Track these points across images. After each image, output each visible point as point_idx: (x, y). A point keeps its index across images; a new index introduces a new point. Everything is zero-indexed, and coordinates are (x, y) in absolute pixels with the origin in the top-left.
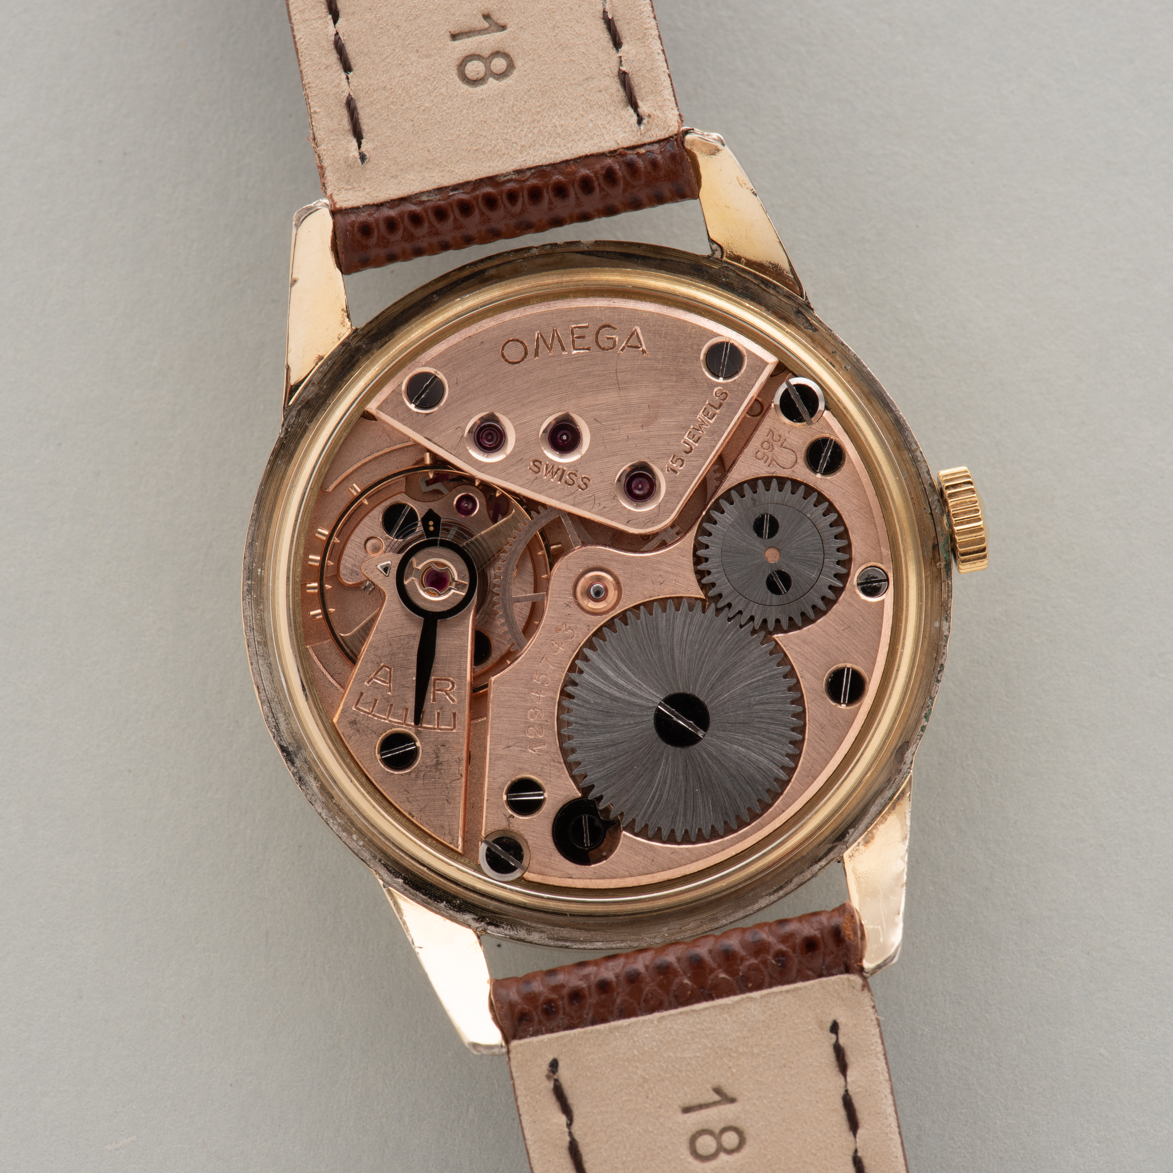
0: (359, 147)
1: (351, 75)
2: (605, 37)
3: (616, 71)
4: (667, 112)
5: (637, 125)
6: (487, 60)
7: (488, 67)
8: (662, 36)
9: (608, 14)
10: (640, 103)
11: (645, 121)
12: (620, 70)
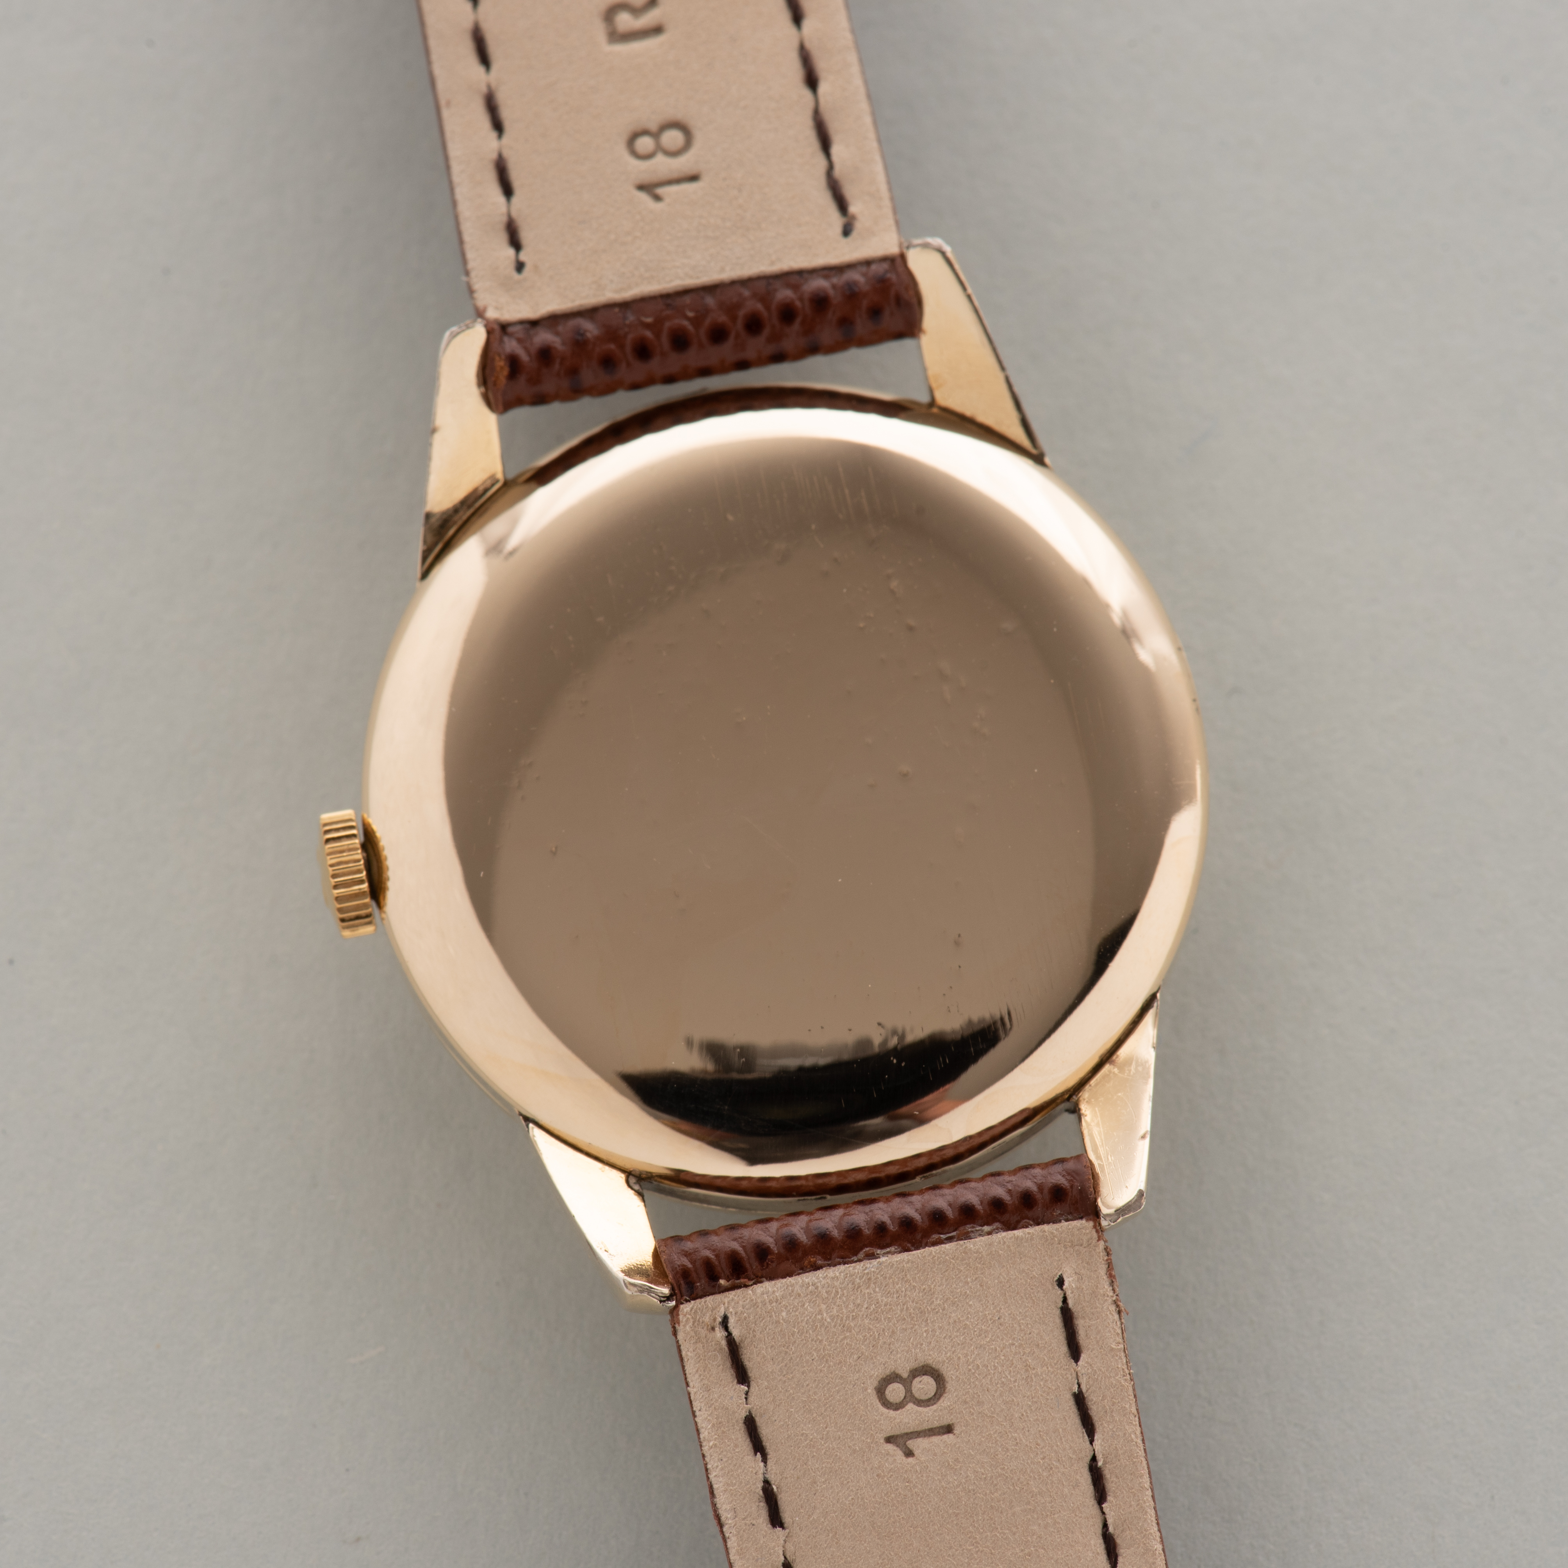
0: (1065, 1300)
1: (1075, 1389)
2: (765, 1431)
3: (753, 1384)
4: (692, 1334)
5: (729, 1315)
6: (910, 1397)
7: (908, 1391)
8: (696, 1432)
9: (760, 1459)
10: (724, 1343)
11: (720, 1320)
12: (749, 1387)
